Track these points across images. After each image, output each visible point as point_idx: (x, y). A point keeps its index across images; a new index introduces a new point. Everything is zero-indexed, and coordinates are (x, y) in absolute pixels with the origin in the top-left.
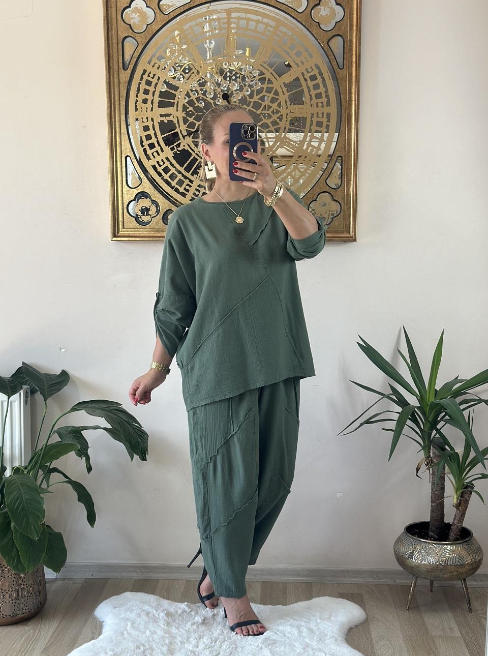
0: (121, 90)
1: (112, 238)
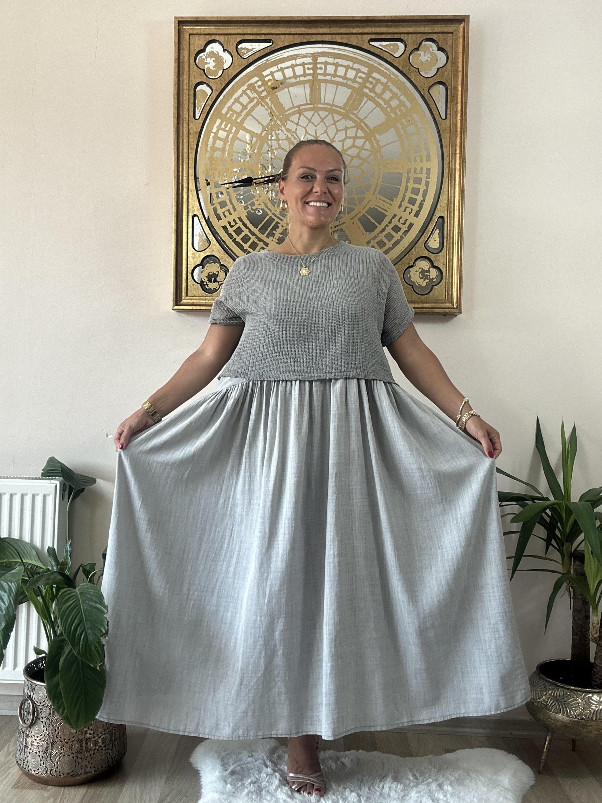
0: (190, 142)
1: (174, 307)
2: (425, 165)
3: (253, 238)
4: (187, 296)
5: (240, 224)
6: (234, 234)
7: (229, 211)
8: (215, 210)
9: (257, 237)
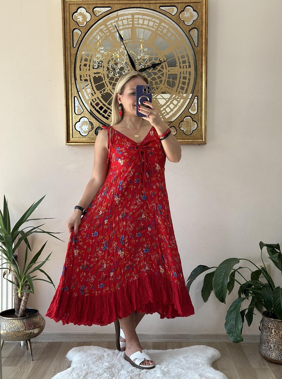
0: (71, 59)
1: (66, 143)
2: (188, 70)
3: (105, 108)
4: (73, 138)
5: (98, 101)
6: (95, 106)
7: (92, 94)
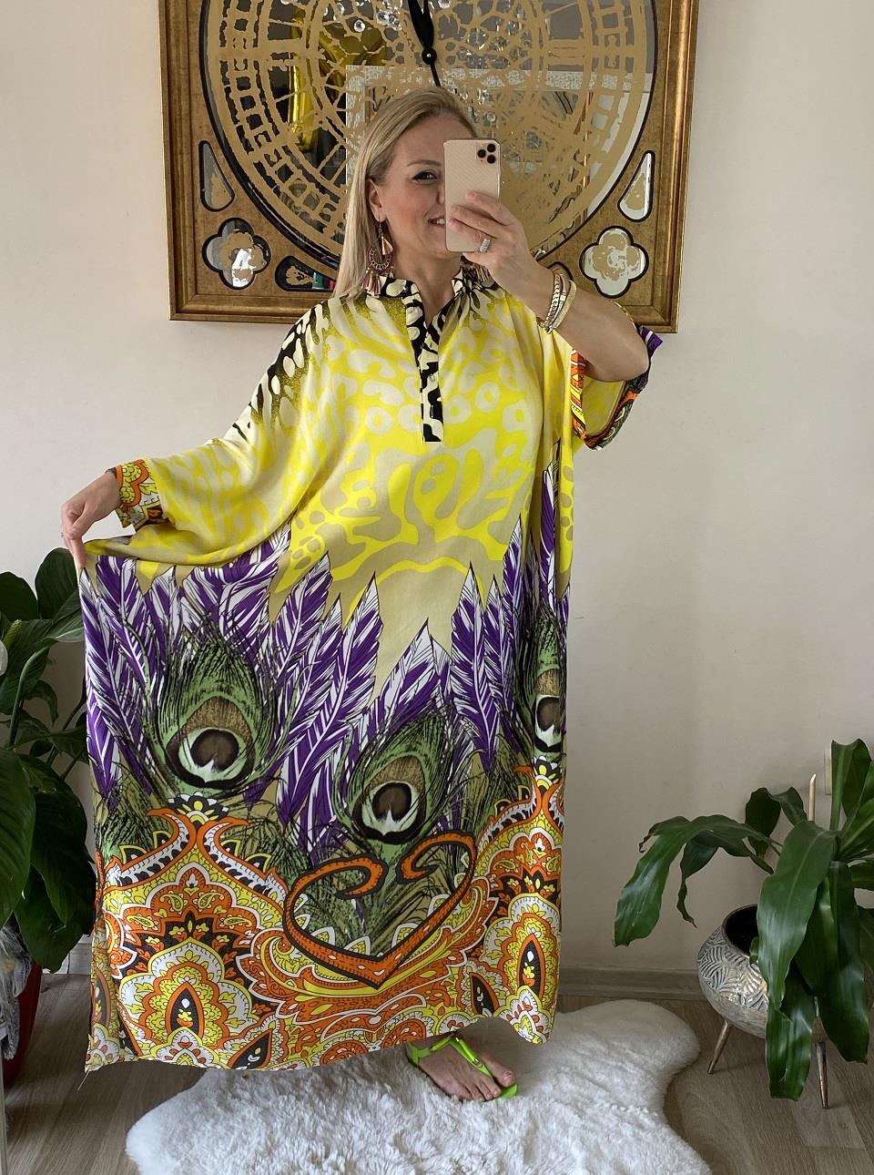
1: (172, 314)
2: (626, 51)
3: (311, 187)
4: (196, 293)
5: (286, 160)
6: (276, 178)
7: (265, 133)
8: (240, 131)
9: (318, 185)
